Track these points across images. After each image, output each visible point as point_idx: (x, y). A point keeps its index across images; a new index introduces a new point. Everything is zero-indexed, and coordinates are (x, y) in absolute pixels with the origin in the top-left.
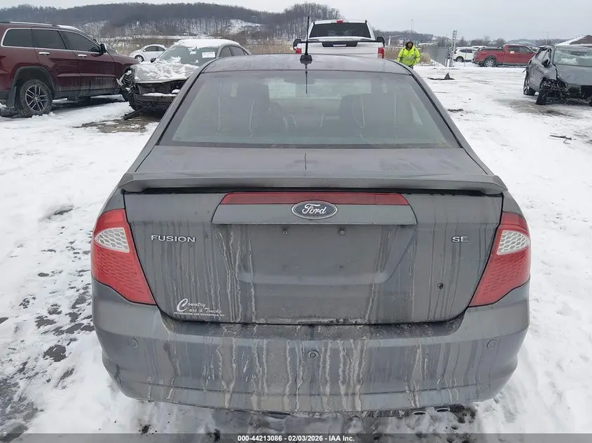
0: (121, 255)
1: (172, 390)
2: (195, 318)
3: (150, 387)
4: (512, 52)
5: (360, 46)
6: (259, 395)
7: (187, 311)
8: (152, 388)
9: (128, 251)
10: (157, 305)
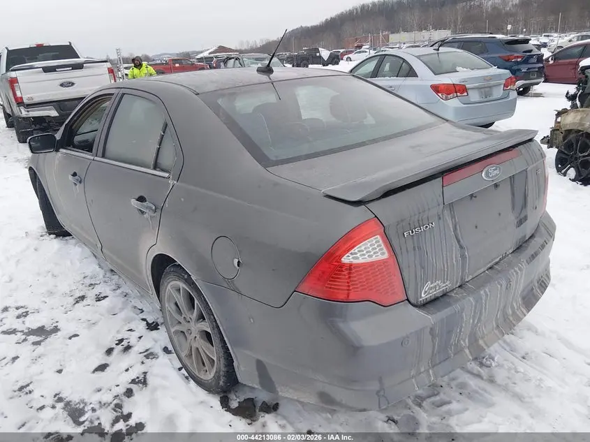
0: (384, 262)
1: (431, 371)
2: (433, 298)
3: (413, 380)
4: (177, 65)
5: (87, 68)
6: (482, 338)
7: (429, 293)
8: (416, 380)
9: (386, 256)
10: (408, 300)
